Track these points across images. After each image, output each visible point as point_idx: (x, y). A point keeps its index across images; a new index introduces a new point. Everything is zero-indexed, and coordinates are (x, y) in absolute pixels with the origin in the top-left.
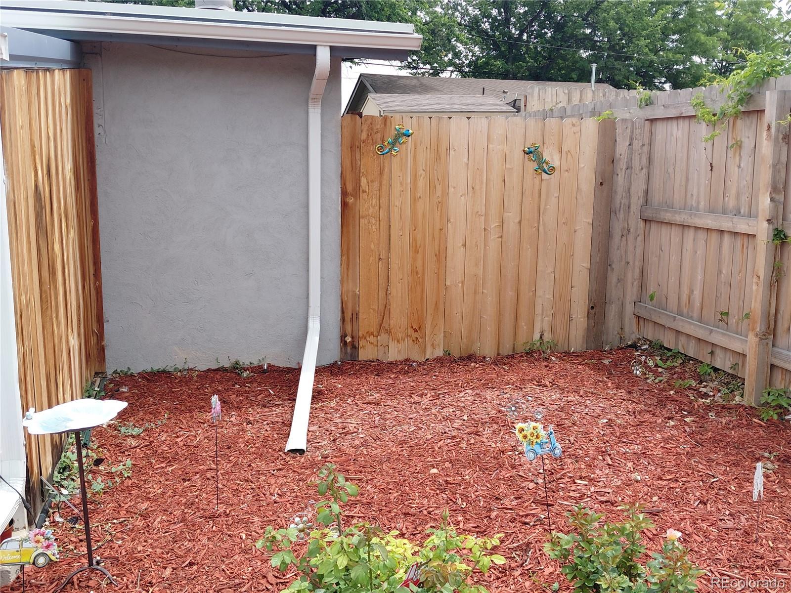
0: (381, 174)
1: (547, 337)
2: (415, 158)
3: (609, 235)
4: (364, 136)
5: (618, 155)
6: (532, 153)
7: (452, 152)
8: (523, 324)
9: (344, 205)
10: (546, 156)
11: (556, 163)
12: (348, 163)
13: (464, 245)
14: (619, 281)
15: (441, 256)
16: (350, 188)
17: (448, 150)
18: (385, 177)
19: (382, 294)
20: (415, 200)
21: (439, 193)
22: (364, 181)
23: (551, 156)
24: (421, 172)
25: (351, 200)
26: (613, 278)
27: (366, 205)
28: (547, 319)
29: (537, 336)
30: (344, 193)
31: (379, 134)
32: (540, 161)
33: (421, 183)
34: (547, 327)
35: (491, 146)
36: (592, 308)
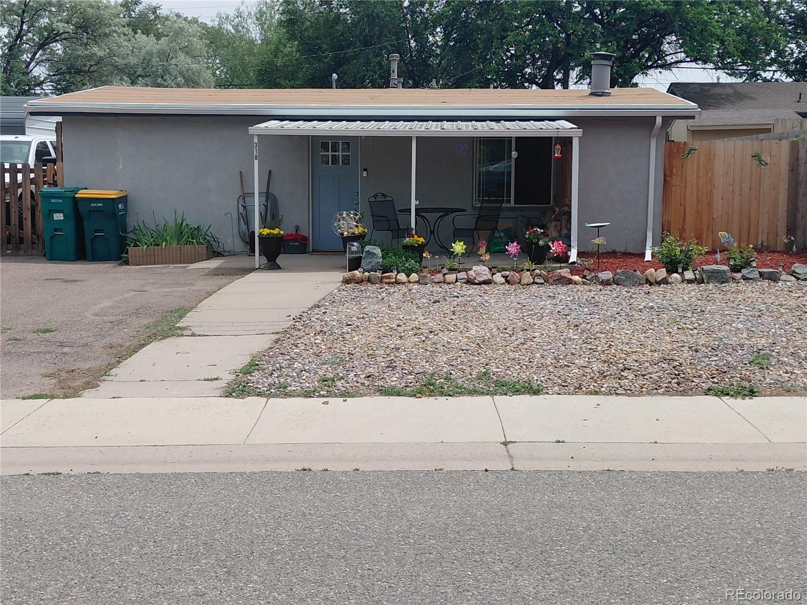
0: (682, 166)
1: (765, 244)
2: (698, 160)
3: (797, 195)
4: (675, 150)
5: (800, 157)
6: (757, 157)
7: (716, 157)
8: (751, 236)
9: (665, 180)
10: (763, 158)
11: (768, 161)
12: (667, 162)
13: (722, 199)
14: (802, 217)
15: (710, 204)
16: (667, 174)
17: (714, 157)
18: (684, 168)
19: (682, 221)
20: (698, 178)
21: (710, 175)
22: (674, 170)
23: (766, 158)
24: (701, 165)
25: (668, 179)
26: (799, 216)
27: (675, 181)
28: (765, 236)
29: (760, 243)
30: (665, 176)
31: (682, 150)
32: (760, 160)
33: (701, 171)
34: (765, 239)
35: (735, 154)
36: (789, 230)
